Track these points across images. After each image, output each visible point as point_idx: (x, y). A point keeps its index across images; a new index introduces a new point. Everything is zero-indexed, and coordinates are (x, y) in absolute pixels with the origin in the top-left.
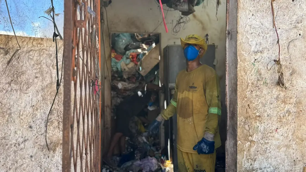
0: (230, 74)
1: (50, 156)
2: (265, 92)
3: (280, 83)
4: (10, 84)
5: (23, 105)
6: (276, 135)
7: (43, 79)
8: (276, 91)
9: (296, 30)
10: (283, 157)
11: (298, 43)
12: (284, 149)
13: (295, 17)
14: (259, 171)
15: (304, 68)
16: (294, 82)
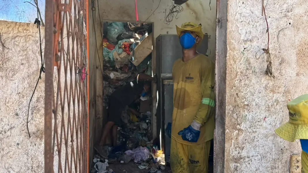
0: (219, 63)
1: (37, 143)
2: (254, 81)
3: (268, 72)
5: (9, 92)
6: (264, 124)
7: (29, 66)
8: (265, 80)
9: (286, 19)
10: (270, 145)
11: (287, 32)
12: (271, 138)
13: (285, 6)
14: (247, 159)
15: (293, 58)
16: (283, 72)
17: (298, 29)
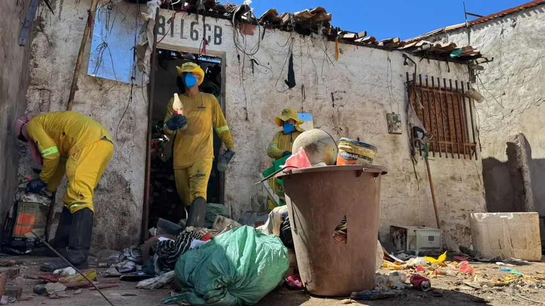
1: (122, 145)
2: (240, 123)
3: (247, 119)
4: (101, 106)
5: (108, 117)
6: (246, 146)
7: (120, 105)
8: (245, 123)
9: (255, 95)
10: (250, 157)
11: (256, 101)
12: (250, 153)
13: (254, 89)
14: (237, 163)
15: (260, 114)
16: (255, 120)
17: (262, 100)
